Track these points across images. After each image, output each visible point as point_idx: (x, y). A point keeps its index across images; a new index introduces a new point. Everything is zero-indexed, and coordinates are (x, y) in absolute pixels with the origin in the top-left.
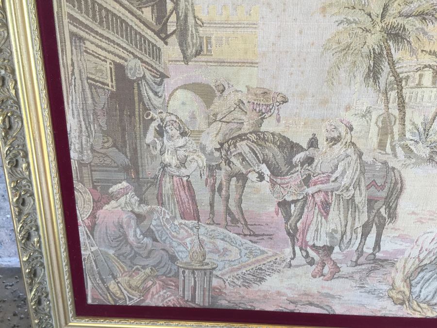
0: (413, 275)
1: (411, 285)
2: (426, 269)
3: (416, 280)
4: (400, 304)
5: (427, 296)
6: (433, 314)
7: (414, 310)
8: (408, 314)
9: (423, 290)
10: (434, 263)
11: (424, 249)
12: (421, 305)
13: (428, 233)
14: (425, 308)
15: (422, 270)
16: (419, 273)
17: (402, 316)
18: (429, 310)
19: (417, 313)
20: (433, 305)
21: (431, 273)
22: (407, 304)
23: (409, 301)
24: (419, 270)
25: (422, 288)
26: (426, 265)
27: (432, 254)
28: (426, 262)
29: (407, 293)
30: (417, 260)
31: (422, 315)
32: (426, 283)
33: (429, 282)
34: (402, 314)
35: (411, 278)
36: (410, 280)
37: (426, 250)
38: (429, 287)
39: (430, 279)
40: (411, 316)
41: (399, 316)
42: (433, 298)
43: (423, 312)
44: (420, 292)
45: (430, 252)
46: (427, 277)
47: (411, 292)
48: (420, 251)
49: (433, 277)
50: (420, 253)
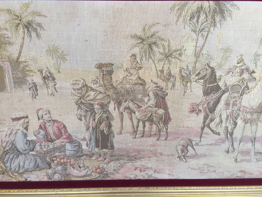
0: (3, 156)
1: (4, 163)
2: (9, 152)
3: (6, 159)
4: (2, 174)
5: (16, 169)
6: (23, 179)
7: (11, 177)
8: (9, 179)
9: (12, 165)
10: (11, 149)
11: (3, 141)
12: (14, 174)
13: (2, 131)
14: (17, 176)
15: (7, 154)
16: (6, 155)
17: (5, 181)
18: (19, 177)
19: (13, 179)
20: (20, 174)
21: (12, 155)
22: (6, 174)
23: (6, 172)
24: (5, 153)
25: (11, 164)
26: (8, 150)
27: (9, 144)
28: (7, 148)
29: (4, 167)
30: (2, 147)
31: (17, 180)
32: (12, 161)
33: (13, 160)
34: (5, 180)
35: (3, 158)
36: (2, 159)
37: (5, 141)
38: (15, 163)
39: (13, 158)
40: (11, 181)
41: (4, 181)
42: (19, 169)
43: (17, 178)
44: (11, 166)
45: (7, 143)
46: (11, 157)
47: (5, 167)
48: (2, 142)
49: (15, 157)
50: (2, 144)
